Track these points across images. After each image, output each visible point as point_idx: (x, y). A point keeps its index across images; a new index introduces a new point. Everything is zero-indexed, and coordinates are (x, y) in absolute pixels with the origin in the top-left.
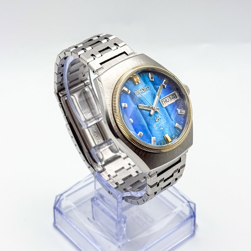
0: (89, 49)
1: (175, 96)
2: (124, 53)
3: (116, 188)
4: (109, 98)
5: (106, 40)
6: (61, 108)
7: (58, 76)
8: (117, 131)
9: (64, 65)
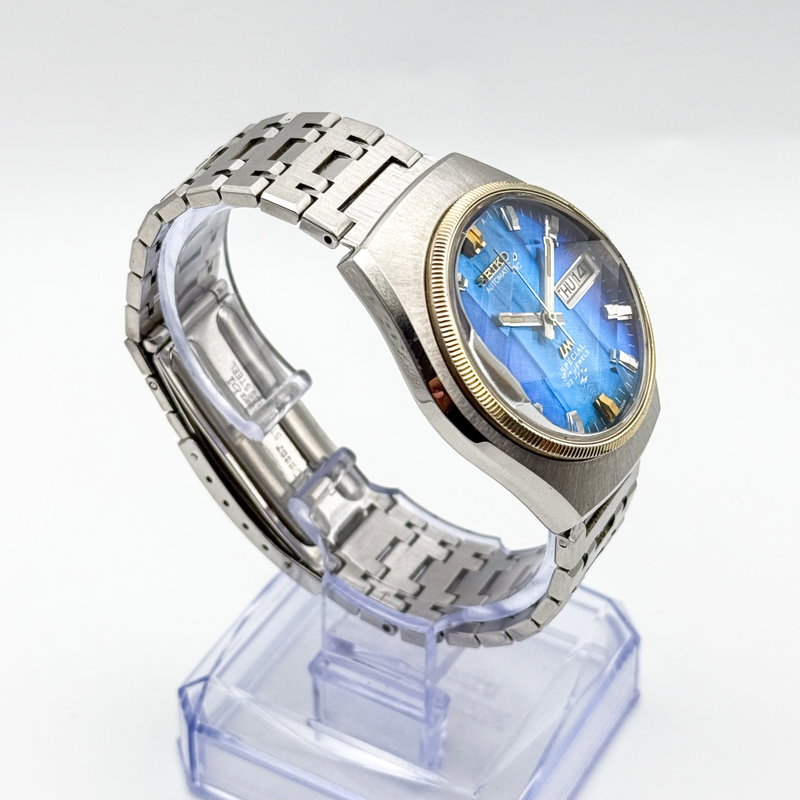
0: (276, 168)
1: (586, 269)
2: (393, 160)
3: (404, 611)
4: (420, 314)
5: (314, 133)
6: (159, 392)
8: (471, 415)
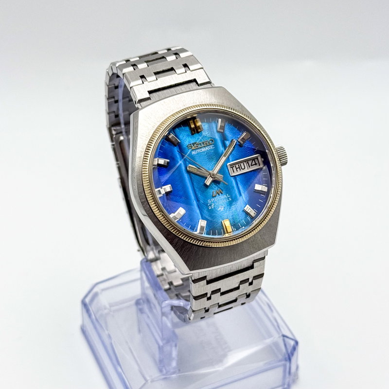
0: (142, 66)
1: (257, 162)
2: (195, 80)
3: (166, 290)
5: (174, 57)
7: (110, 101)
9: (119, 87)
